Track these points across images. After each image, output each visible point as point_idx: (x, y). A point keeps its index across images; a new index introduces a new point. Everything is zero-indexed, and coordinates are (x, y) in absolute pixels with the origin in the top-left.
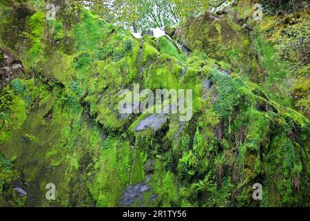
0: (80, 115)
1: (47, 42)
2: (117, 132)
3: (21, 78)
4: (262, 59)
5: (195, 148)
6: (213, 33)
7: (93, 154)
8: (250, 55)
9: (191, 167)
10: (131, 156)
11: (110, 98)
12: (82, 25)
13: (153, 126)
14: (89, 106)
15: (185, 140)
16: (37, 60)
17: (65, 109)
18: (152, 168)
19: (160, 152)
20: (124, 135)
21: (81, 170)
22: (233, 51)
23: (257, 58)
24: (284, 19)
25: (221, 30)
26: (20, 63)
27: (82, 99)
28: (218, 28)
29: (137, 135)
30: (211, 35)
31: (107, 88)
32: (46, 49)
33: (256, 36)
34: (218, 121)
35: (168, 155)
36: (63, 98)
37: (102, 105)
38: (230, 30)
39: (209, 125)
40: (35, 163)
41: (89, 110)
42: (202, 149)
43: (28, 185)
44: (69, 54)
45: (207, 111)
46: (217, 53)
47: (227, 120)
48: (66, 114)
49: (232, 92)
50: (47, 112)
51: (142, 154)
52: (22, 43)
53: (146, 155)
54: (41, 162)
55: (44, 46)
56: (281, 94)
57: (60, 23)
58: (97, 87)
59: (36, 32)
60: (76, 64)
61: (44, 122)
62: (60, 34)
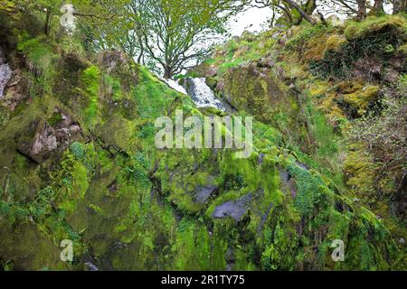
0: (149, 190)
1: (104, 103)
2: (193, 216)
3: (80, 141)
4: (312, 127)
5: (276, 242)
6: (258, 90)
7: (167, 235)
8: (299, 122)
9: (274, 261)
10: (210, 243)
11: (182, 177)
12: (142, 87)
13: (233, 215)
14: (159, 182)
15: (267, 233)
16: (95, 122)
17: (131, 180)
18: (233, 258)
19: (240, 243)
20: (201, 219)
21: (156, 251)
22: (281, 114)
23: (306, 125)
24: (335, 86)
25: (268, 88)
26: (79, 124)
27: (151, 174)
28: (264, 86)
29: (216, 222)
30: (256, 93)
31: (178, 165)
32: (103, 110)
33: (305, 101)
34: (300, 218)
35: (250, 246)
36: (127, 168)
37: (174, 184)
38: (277, 89)
39: (291, 221)
40: (103, 237)
41: (160, 187)
42: (284, 244)
43: (98, 260)
44: (130, 119)
45: (288, 206)
46: (264, 115)
47: (308, 217)
48: (133, 187)
49: (312, 189)
50: (110, 182)
51: (222, 242)
52: (76, 100)
53: (227, 244)
54: (109, 236)
55: (101, 107)
56: (332, 169)
57: (118, 83)
58: (167, 162)
59: (91, 89)
60: (140, 134)
61: (108, 193)
62: (118, 95)
